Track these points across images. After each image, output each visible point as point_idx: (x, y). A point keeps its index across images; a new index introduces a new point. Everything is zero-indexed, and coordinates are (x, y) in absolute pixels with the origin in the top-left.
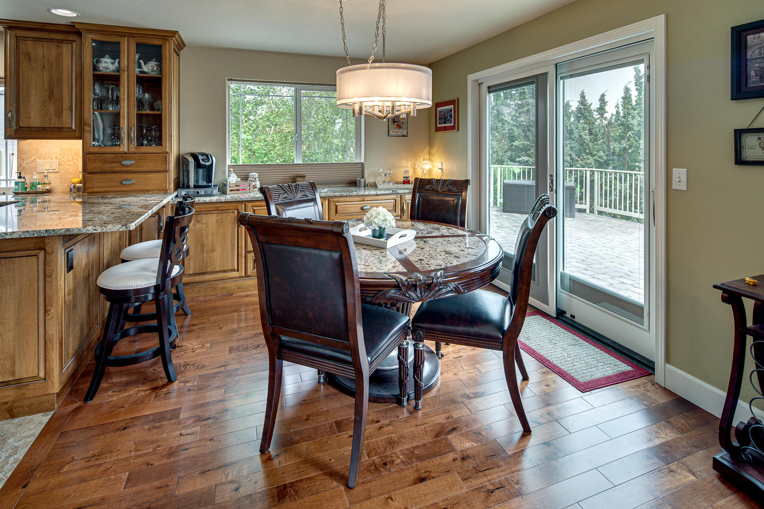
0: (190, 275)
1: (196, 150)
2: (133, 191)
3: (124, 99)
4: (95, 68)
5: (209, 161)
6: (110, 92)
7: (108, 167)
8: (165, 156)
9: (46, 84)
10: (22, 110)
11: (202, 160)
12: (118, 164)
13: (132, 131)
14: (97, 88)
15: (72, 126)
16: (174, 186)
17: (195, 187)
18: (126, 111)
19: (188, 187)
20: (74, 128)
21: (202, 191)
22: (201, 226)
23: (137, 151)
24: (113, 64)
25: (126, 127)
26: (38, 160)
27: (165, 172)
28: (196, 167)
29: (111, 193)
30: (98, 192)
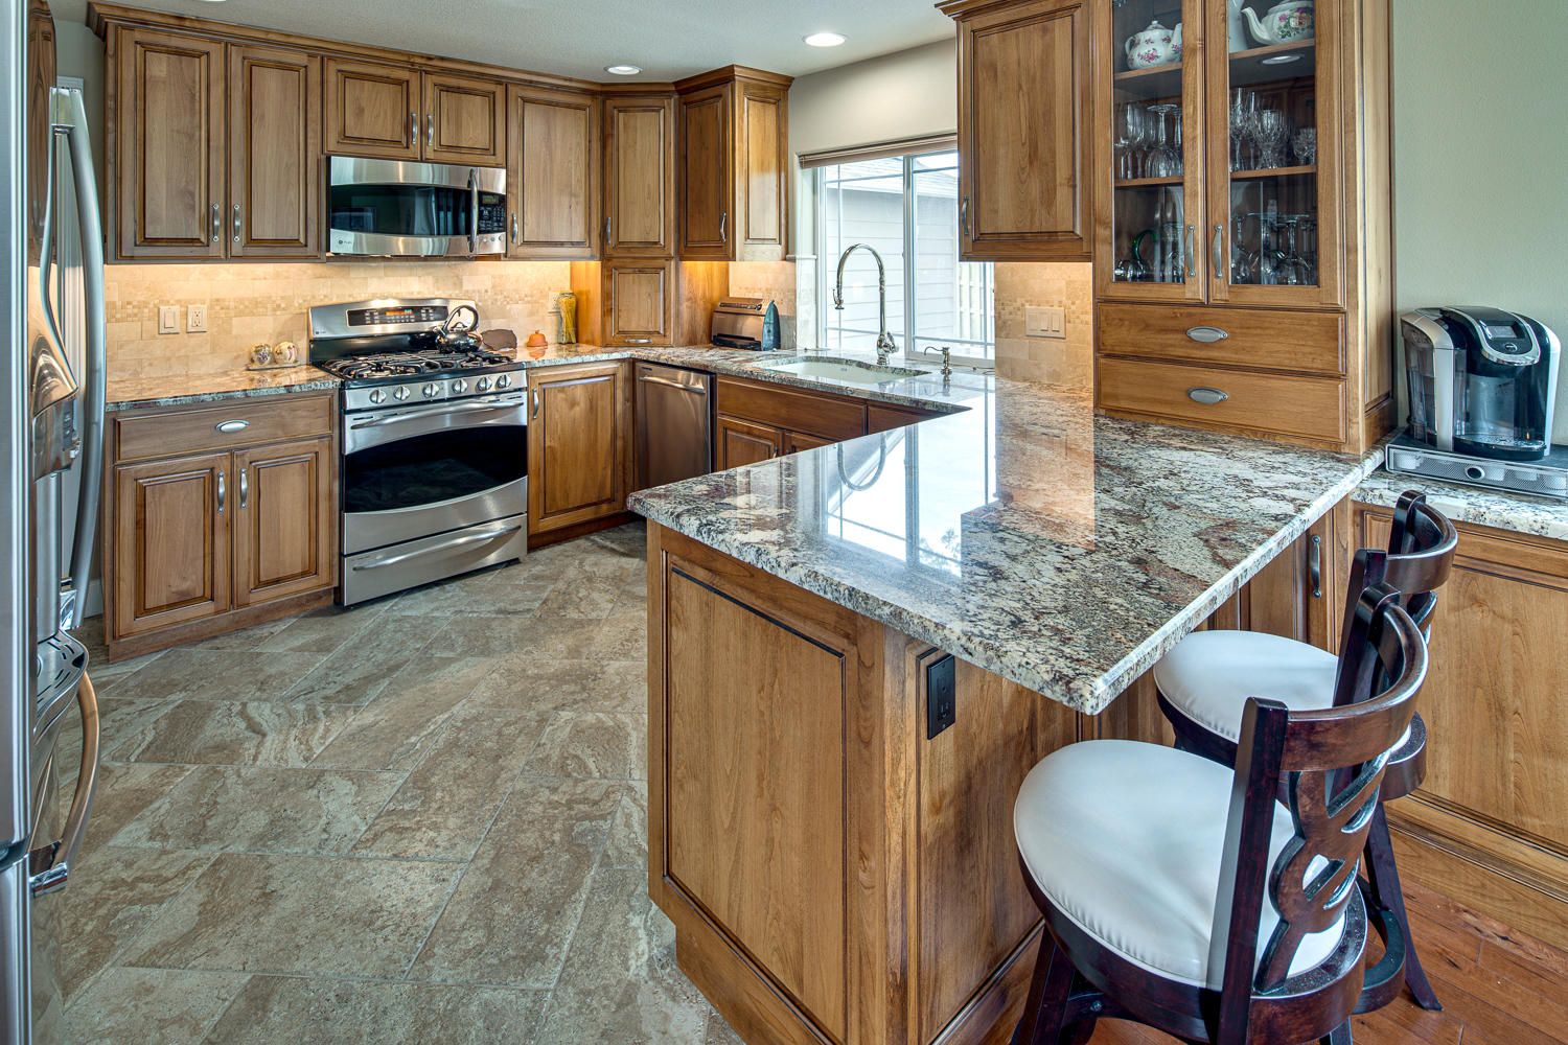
0: (1437, 802)
1: (1465, 297)
2: (1224, 426)
3: (1195, 138)
4: (1123, 63)
5: (1526, 348)
6: (1162, 125)
7: (1152, 342)
8: (1332, 323)
9: (1024, 127)
10: (983, 196)
11: (1496, 344)
12: (1179, 336)
13: (1219, 236)
14: (1132, 118)
15: (1074, 226)
16: (1368, 431)
17: (1460, 447)
18: (1200, 174)
19: (1430, 441)
20: (1078, 232)
21: (1495, 471)
22: (1488, 622)
23: (1233, 301)
24: (1168, 40)
25: (1200, 223)
26: (1027, 306)
27: (1331, 377)
28: (1463, 367)
29: (1163, 421)
30: (1130, 412)
